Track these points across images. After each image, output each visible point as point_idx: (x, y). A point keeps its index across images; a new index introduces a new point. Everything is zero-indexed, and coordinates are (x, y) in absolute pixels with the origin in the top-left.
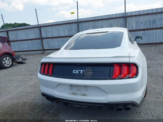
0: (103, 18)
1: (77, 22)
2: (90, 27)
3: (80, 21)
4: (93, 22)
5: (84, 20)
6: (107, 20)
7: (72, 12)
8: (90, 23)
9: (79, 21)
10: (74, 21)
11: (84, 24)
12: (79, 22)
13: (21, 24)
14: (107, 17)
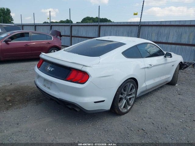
0: (172, 24)
1: (138, 25)
2: (153, 33)
3: (143, 24)
4: (158, 28)
5: (147, 24)
6: (177, 27)
7: (136, 13)
8: (154, 28)
9: (141, 24)
10: (136, 24)
11: (146, 28)
12: (142, 26)
13: (102, 19)
14: (177, 24)
